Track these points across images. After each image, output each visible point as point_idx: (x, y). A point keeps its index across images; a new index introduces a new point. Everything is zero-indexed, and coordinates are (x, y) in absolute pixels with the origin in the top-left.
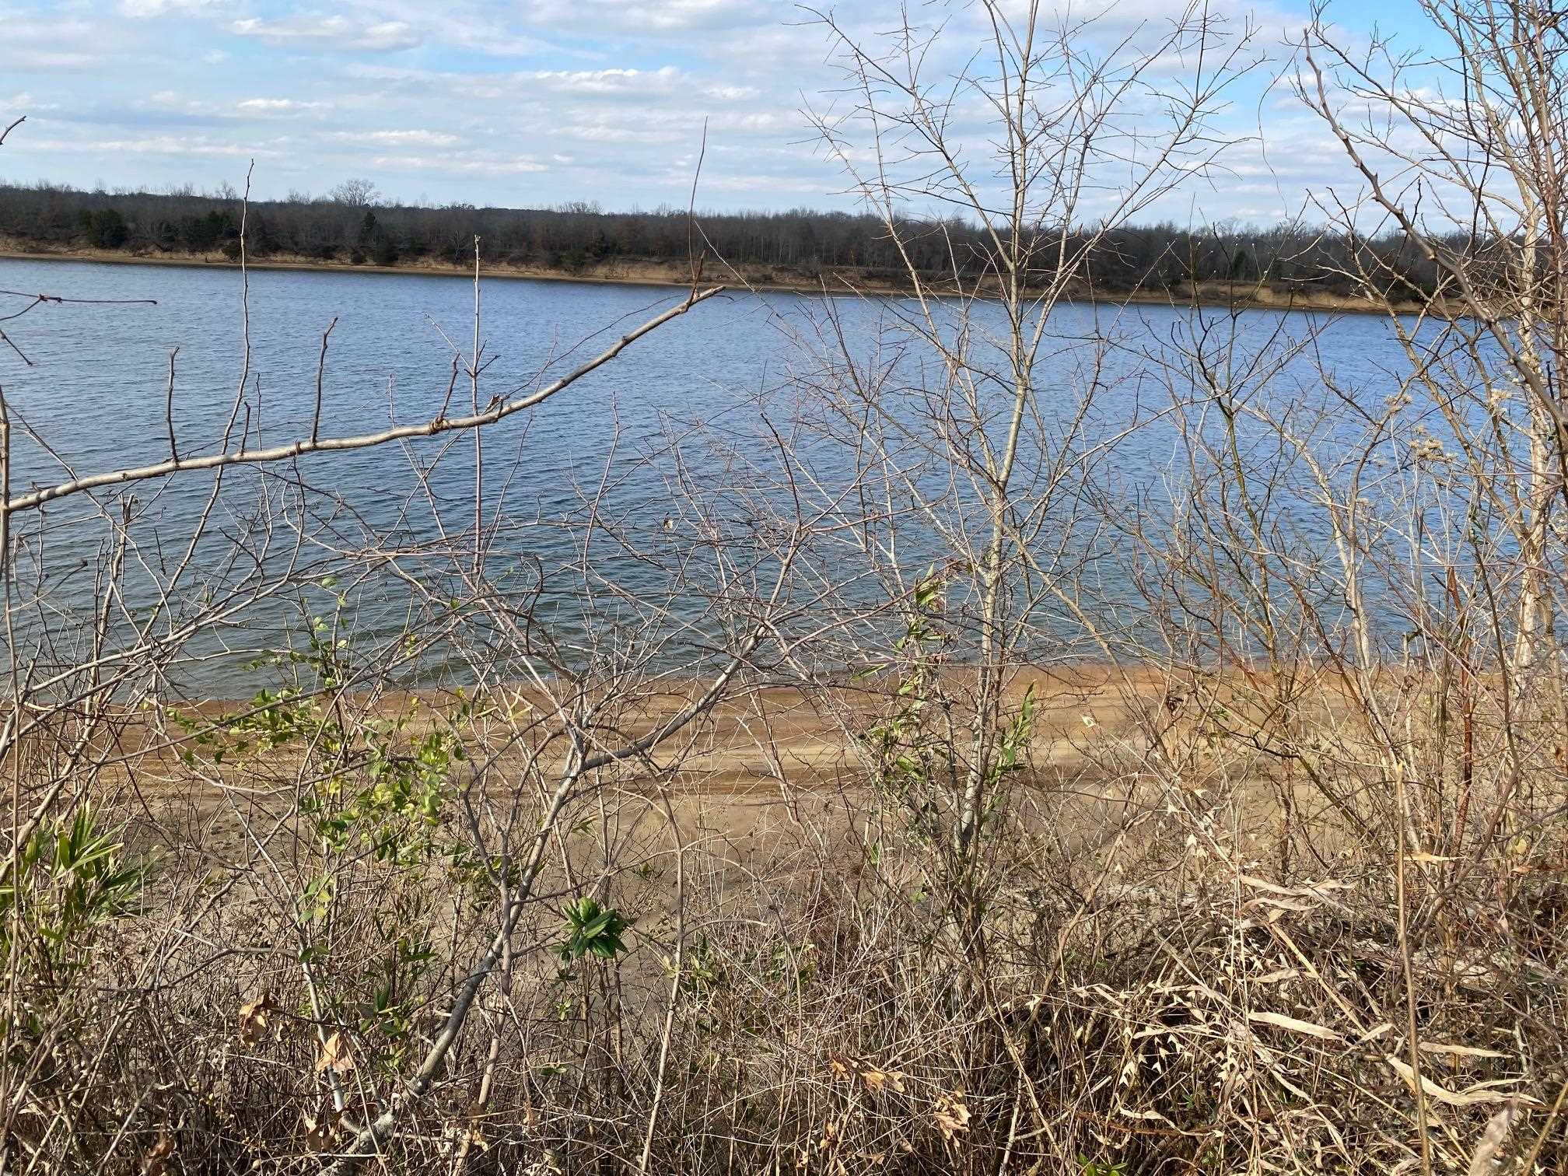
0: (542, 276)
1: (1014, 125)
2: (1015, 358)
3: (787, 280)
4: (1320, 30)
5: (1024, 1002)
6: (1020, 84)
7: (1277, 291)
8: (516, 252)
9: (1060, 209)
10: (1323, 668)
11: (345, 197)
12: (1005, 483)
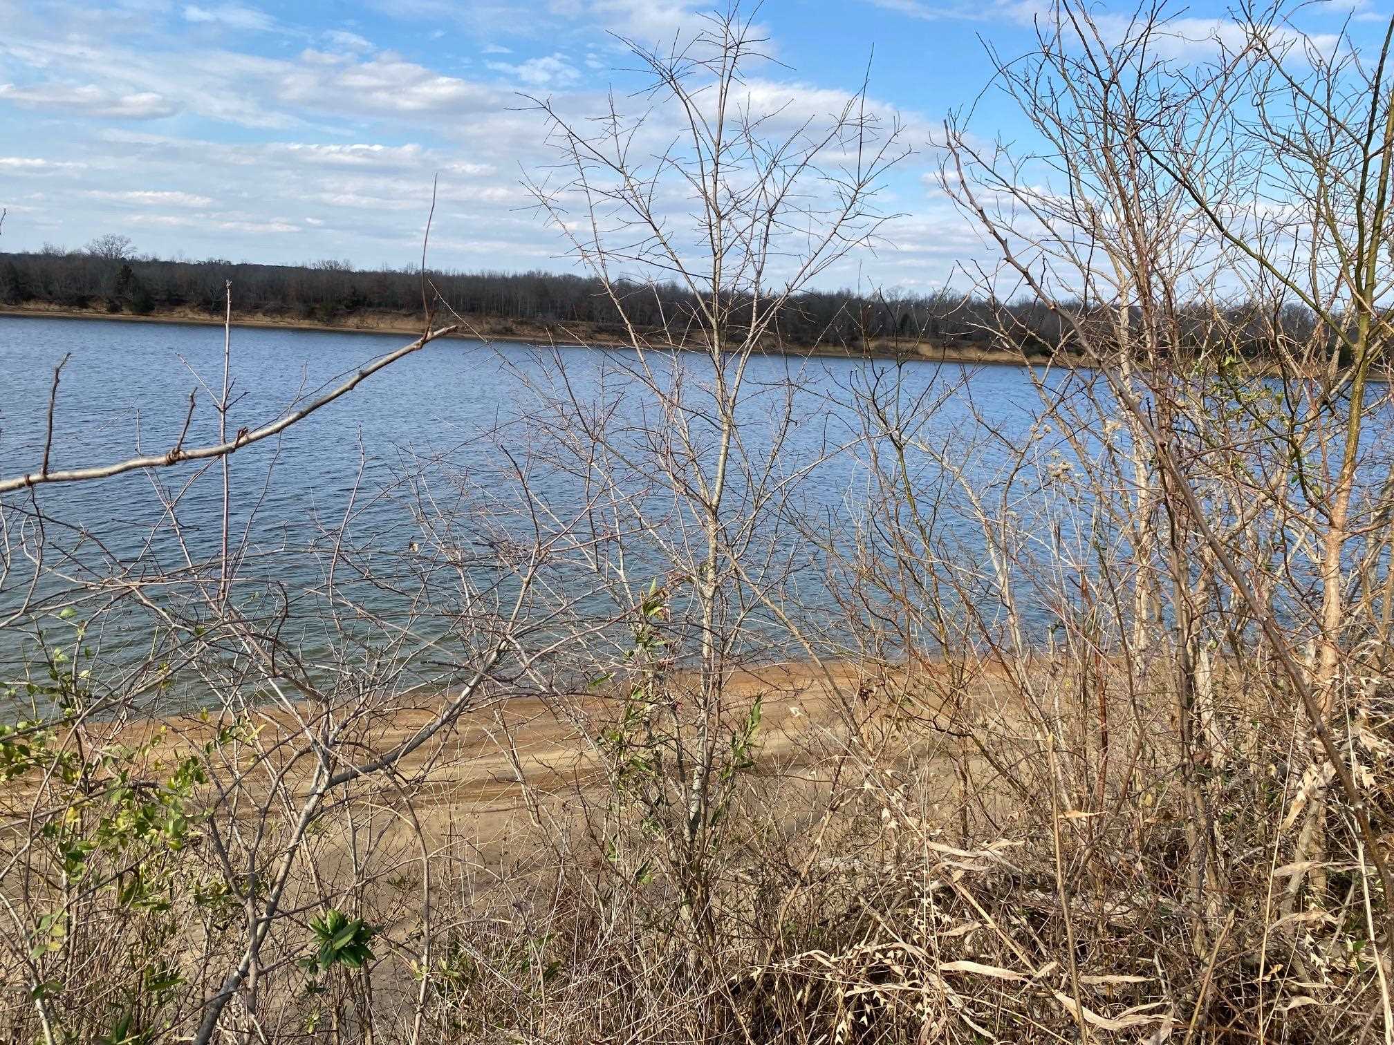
0: (295, 326)
1: (711, 203)
2: (720, 399)
3: (526, 332)
4: (957, 135)
5: (748, 973)
6: (713, 167)
7: (935, 347)
8: (272, 304)
9: (751, 273)
10: (986, 658)
11: (100, 250)
12: (717, 507)
